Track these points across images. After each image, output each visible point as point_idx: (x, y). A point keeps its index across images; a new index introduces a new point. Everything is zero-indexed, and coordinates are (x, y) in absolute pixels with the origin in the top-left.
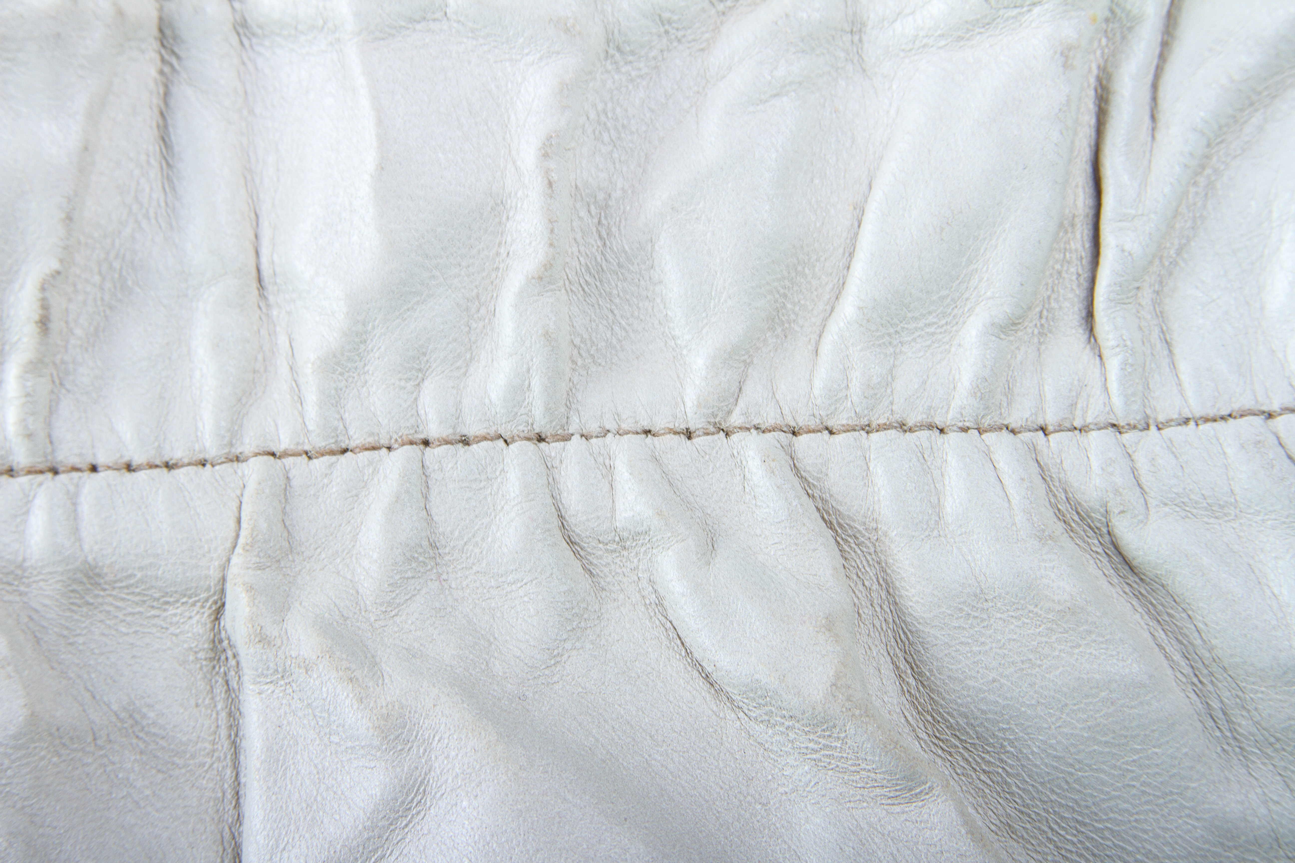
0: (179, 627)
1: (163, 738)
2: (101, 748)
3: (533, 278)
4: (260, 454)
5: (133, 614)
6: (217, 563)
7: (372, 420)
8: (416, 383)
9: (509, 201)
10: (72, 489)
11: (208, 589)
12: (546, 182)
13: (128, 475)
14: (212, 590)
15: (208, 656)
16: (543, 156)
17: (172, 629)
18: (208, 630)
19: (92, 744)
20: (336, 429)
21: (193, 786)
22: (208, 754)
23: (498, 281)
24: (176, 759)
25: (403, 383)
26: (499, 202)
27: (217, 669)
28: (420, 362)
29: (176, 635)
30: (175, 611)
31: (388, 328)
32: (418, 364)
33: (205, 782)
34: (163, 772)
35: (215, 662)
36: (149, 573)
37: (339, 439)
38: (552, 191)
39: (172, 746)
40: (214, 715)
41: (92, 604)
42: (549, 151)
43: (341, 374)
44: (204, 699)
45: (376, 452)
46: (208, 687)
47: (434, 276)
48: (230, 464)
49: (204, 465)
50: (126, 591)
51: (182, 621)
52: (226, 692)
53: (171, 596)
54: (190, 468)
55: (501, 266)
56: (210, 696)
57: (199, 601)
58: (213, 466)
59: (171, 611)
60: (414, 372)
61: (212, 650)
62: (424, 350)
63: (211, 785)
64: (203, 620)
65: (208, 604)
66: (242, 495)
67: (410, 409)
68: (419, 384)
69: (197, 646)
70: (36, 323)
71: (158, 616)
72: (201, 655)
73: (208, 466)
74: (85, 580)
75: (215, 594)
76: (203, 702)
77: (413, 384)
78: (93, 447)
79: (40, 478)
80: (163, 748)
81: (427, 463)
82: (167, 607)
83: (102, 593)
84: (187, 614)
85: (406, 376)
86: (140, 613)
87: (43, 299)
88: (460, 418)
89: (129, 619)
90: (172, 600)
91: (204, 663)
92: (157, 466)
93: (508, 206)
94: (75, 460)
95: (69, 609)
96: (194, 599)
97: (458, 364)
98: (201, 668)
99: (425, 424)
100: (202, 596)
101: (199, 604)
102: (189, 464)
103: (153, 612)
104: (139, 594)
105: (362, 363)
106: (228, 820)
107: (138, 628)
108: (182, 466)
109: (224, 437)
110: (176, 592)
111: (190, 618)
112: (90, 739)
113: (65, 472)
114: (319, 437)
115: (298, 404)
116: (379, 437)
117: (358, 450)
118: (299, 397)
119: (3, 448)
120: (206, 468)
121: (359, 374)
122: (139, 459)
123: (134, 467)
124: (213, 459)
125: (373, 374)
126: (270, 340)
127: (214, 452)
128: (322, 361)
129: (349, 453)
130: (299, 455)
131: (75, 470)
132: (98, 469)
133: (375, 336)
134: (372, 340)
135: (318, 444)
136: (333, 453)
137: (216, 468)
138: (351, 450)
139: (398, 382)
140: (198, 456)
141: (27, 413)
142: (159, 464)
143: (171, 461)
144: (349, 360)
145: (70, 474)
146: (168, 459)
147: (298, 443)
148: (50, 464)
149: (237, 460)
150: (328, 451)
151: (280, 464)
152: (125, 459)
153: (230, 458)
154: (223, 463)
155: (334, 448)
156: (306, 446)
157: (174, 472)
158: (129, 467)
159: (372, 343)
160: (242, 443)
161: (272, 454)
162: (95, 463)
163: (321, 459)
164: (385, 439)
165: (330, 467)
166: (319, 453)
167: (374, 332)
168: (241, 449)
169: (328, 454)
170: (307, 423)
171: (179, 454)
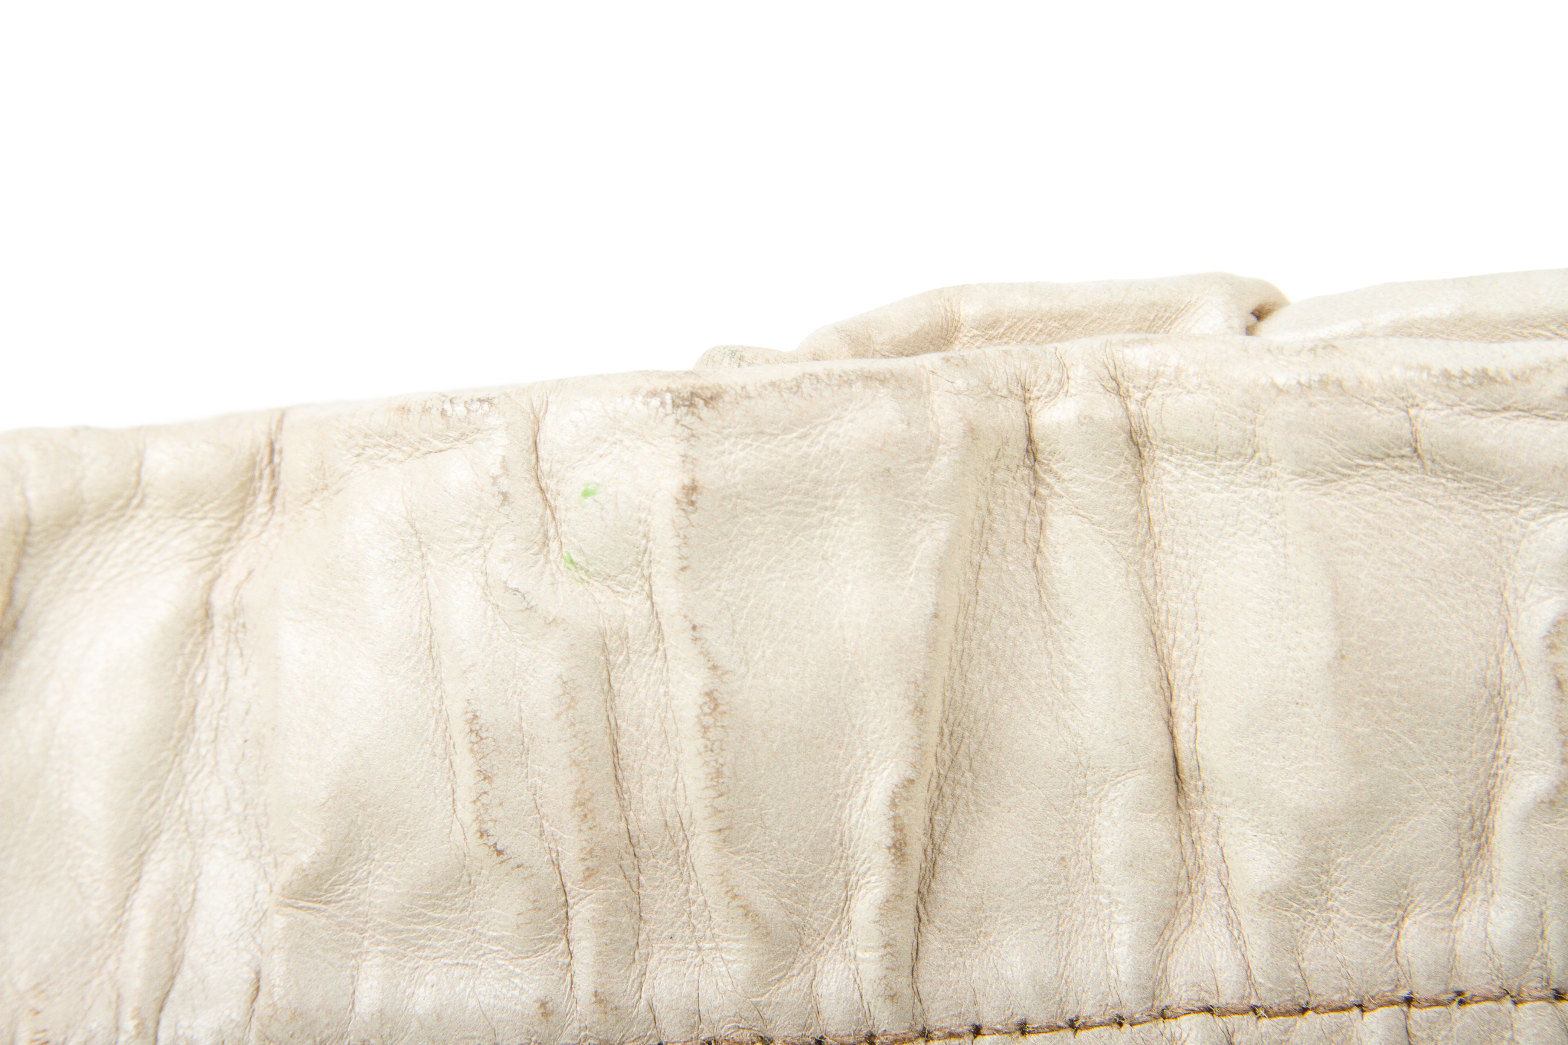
3: (1542, 802)
4: (1193, 1011)
7: (1339, 971)
8: (1394, 923)
9: (1508, 693)
12: (1554, 681)
13: (1021, 1038)
16: (1549, 647)
20: (1293, 982)
23: (1496, 790)
25: (1376, 925)
26: (1496, 693)
28: (1399, 896)
31: (1356, 856)
32: (1396, 900)
37: (1297, 995)
38: (1563, 692)
42: (1557, 641)
43: (1298, 911)
45: (1346, 1013)
47: (1414, 788)
48: (1155, 1022)
49: (1121, 1025)
54: (1101, 1029)
55: (1501, 772)
58: (1132, 1025)
60: (1391, 909)
62: (1404, 882)
67: (1387, 958)
68: (1397, 925)
70: (890, 849)
73: (1126, 1026)
77: (1390, 924)
78: (976, 1004)
81: (1413, 1030)
85: (1381, 915)
87: (896, 818)
88: (1454, 971)
92: (1060, 1028)
93: (1507, 699)
94: (951, 1023)
97: (1448, 897)
99: (1408, 976)
102: (1101, 1024)
105: (1324, 897)
108: (1094, 1025)
109: (1145, 988)
113: (939, 1039)
114: (1271, 990)
115: (1240, 942)
116: (1349, 994)
117: (1321, 1009)
118: (1240, 932)
119: (859, 1010)
120: (1123, 1029)
121: (1319, 911)
122: (1037, 1018)
123: (1030, 1027)
124: (1132, 1016)
125: (1338, 911)
126: (1194, 850)
127: (1132, 1006)
128: (1272, 896)
129: (1310, 1013)
130: (1246, 1012)
131: (951, 1035)
132: (982, 1031)
133: (1339, 865)
134: (1336, 870)
135: (1269, 999)
136: (1289, 1013)
137: (1136, 1028)
138: (1313, 1009)
139: (1371, 924)
140: (1112, 1013)
141: (887, 968)
142: (1062, 1024)
143: (1077, 1019)
144: (1307, 894)
145: (947, 1041)
146: (1073, 1017)
147: (1243, 997)
148: (919, 1028)
149: (1163, 1016)
150: (1283, 1010)
151: (1221, 1024)
152: (1017, 1019)
153: (1154, 1014)
154: (1145, 1022)
155: (1290, 1006)
156: (1254, 1002)
157: (1082, 1034)
158: (1023, 1029)
159: (1336, 874)
160: (1169, 993)
161: (1209, 1010)
162: (977, 1024)
163: (1275, 1019)
164: (1356, 996)
165: (1286, 1031)
166: (1271, 1012)
167: (1339, 861)
168: (1167, 1002)
169: (1283, 1014)
170: (1254, 972)
171: (1088, 1009)
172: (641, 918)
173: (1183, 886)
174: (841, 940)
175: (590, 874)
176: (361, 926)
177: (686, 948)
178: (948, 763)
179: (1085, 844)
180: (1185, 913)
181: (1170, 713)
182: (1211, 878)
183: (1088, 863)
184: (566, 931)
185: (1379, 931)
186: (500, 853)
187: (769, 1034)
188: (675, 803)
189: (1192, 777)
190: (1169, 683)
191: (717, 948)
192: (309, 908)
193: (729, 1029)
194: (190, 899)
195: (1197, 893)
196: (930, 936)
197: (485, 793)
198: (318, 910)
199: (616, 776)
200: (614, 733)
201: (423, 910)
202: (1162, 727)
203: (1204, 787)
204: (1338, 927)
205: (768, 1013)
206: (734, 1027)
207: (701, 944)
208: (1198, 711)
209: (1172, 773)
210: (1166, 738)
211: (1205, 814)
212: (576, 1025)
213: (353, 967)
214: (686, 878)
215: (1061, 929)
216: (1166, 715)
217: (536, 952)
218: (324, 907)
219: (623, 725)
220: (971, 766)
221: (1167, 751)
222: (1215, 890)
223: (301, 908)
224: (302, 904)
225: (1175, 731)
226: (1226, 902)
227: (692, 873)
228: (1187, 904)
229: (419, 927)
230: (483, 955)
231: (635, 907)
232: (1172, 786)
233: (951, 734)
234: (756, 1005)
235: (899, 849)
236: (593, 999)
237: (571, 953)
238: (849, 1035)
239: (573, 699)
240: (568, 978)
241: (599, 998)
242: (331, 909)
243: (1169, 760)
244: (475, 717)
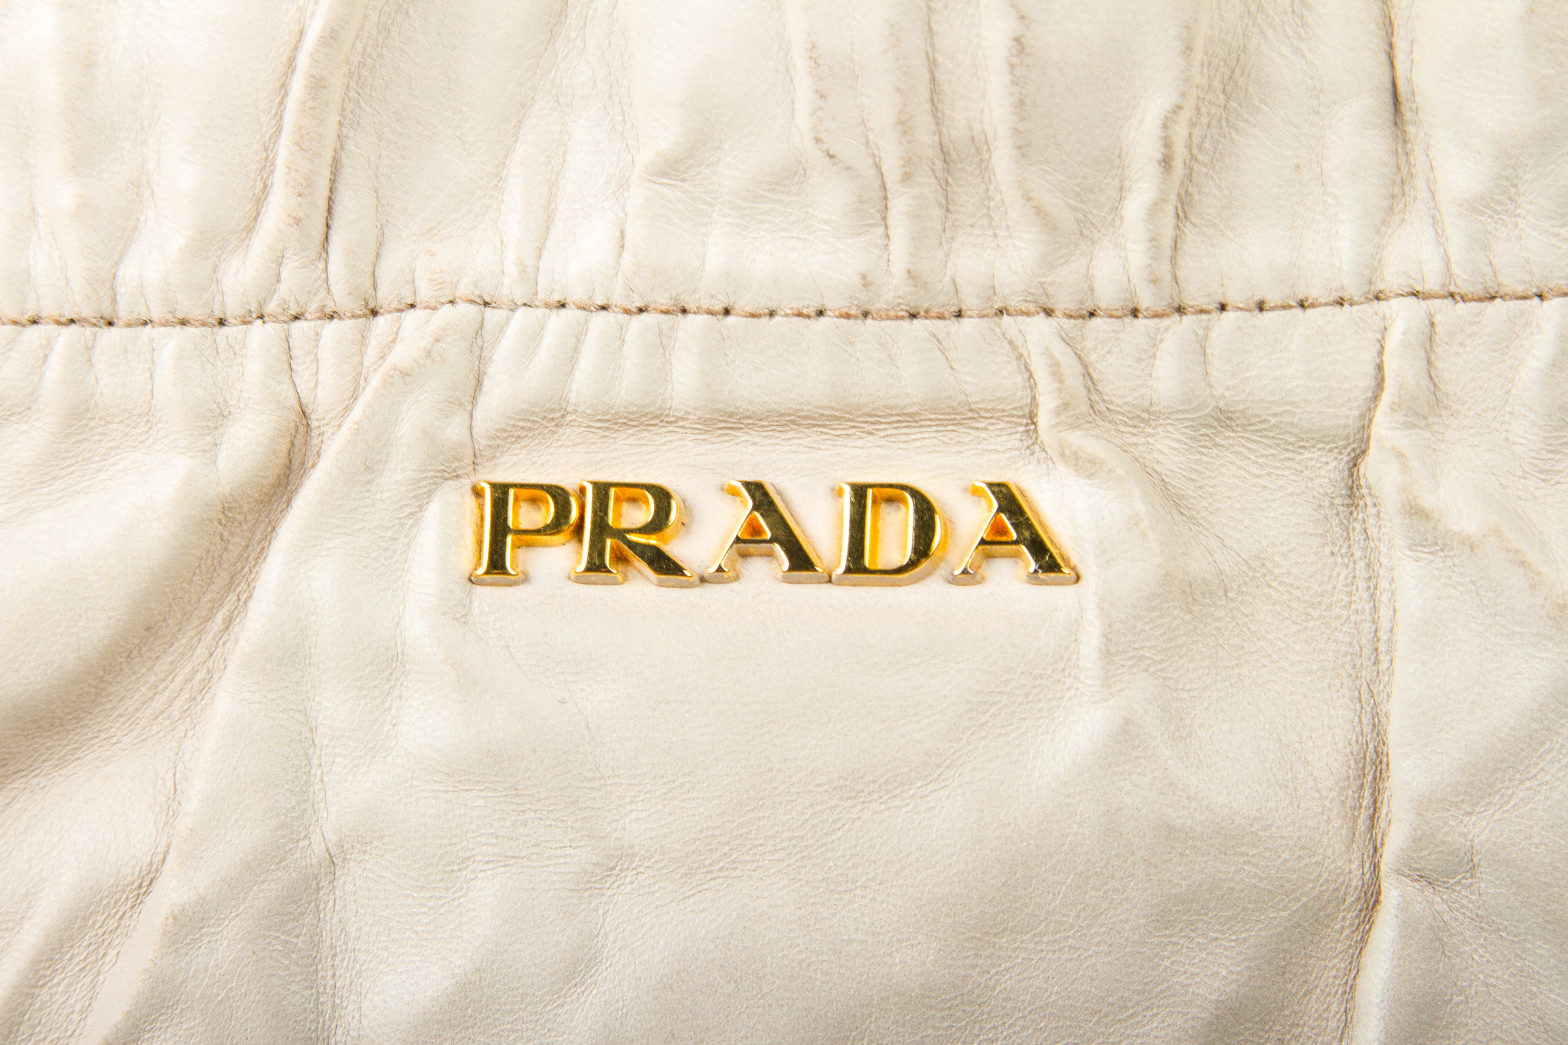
0: (1315, 471)
1: (1298, 588)
2: (1233, 600)
4: (1402, 295)
5: (1266, 456)
6: (1357, 413)
7: (1524, 267)
10: (1201, 332)
11: (1347, 437)
13: (1259, 315)
14: (1352, 439)
15: (1346, 502)
17: (1307, 473)
18: (1346, 477)
19: (1224, 598)
20: (1485, 274)
21: (1329, 639)
22: (1345, 606)
24: (1310, 610)
25: (1556, 230)
27: (1355, 515)
29: (1312, 479)
30: (1310, 455)
31: (1540, 173)
33: (1341, 635)
34: (1297, 623)
35: (1353, 509)
36: (1284, 420)
37: (1488, 285)
39: (1307, 598)
40: (1351, 565)
41: (1223, 446)
43: (1491, 217)
44: (1341, 547)
45: (1528, 301)
46: (1345, 534)
48: (1370, 303)
49: (1342, 305)
50: (1259, 434)
51: (1318, 465)
52: (1365, 540)
53: (1307, 441)
54: (1326, 308)
56: (1347, 544)
57: (1337, 448)
58: (1351, 305)
59: (1307, 455)
61: (1350, 496)
63: (1347, 639)
64: (1341, 466)
65: (1347, 451)
66: (1383, 338)
69: (1333, 493)
70: (1159, 162)
71: (1293, 459)
72: (1337, 501)
73: (1346, 306)
74: (1215, 424)
75: (1354, 442)
76: (1339, 550)
78: (1223, 285)
79: (1166, 322)
80: (1298, 599)
82: (1303, 451)
83: (1233, 435)
84: (1324, 459)
86: (1273, 455)
87: (1166, 138)
89: (1260, 460)
90: (1308, 445)
91: (1341, 509)
92: (1291, 307)
94: (1202, 301)
95: (1198, 452)
96: (1331, 446)
98: (1337, 514)
100: (1340, 443)
101: (1336, 451)
102: (1326, 304)
103: (1288, 455)
104: (1273, 438)
105: (1513, 206)
106: (1366, 677)
107: (1271, 470)
108: (1320, 305)
109: (1363, 275)
110: (1313, 438)
111: (1327, 463)
112: (1221, 593)
113: (1192, 313)
114: (1466, 280)
115: (1443, 240)
116: (1531, 286)
117: (1508, 297)
118: (1443, 231)
119: (1127, 290)
120: (1344, 309)
121: (1509, 217)
122: (1273, 298)
123: (1266, 306)
124: (1351, 299)
125: (1524, 218)
126: (1408, 162)
127: (1352, 290)
128: (1469, 204)
129: (1498, 300)
130: (1444, 297)
131: (1202, 311)
132: (1227, 308)
133: (1526, 181)
134: (1523, 184)
135: (1464, 288)
136: (1480, 300)
137: (1355, 308)
138: (1501, 297)
139: (1551, 229)
140: (1335, 296)
141: (1152, 258)
142: (1293, 303)
143: (1307, 300)
144: (1499, 203)
145: (1199, 316)
146: (1303, 298)
147: (1444, 285)
148: (1176, 305)
149: (1378, 298)
150: (1476, 298)
151: (1425, 307)
152: (1257, 298)
153: (1370, 296)
154: (1361, 303)
155: (1482, 294)
156: (1452, 289)
157: (1310, 312)
158: (1261, 307)
159: (1524, 188)
160: (1382, 280)
161: (1415, 294)
162: (1224, 302)
163: (1468, 304)
164: (1538, 288)
165: (1479, 314)
166: (1466, 298)
167: (1526, 177)
168: (1381, 287)
169: (1475, 300)
170: (1453, 265)
171: (1315, 292)
172: (948, 210)
173: (1397, 191)
174: (1114, 232)
175: (907, 178)
176: (712, 201)
177: (984, 234)
178: (1206, 88)
179: (1317, 154)
180: (1398, 212)
181: (1391, 46)
182: (1420, 183)
183: (1319, 171)
184: (884, 219)
185: (1558, 235)
186: (831, 157)
187: (1051, 306)
188: (981, 122)
189: (1408, 101)
190: (1391, 21)
191: (1010, 236)
192: (668, 184)
193: (1019, 302)
194: (561, 161)
195: (1409, 196)
196: (1186, 230)
197: (821, 108)
198: (675, 186)
199: (932, 100)
200: (932, 64)
201: (765, 193)
202: (1383, 58)
203: (1417, 109)
204: (1524, 231)
205: (1051, 290)
206: (1022, 300)
207: (997, 232)
208: (1414, 46)
209: (1391, 97)
210: (1386, 68)
211: (1418, 131)
212: (891, 294)
213: (704, 234)
214: (986, 180)
215: (1295, 225)
216: (1387, 48)
217: (859, 234)
218: (681, 184)
219: (940, 59)
220: (1224, 90)
221: (1387, 78)
222: (1423, 195)
223: (661, 184)
224: (662, 180)
225: (1395, 62)
226: (1433, 205)
227: (992, 177)
228: (1401, 205)
229: (760, 206)
230: (814, 232)
231: (943, 201)
232: (1390, 107)
233: (1210, 64)
234: (1042, 284)
235: (1166, 162)
236: (907, 275)
237: (888, 236)
238: (1117, 310)
239: (898, 39)
240: (886, 257)
241: (911, 275)
242: (686, 186)
243: (1388, 85)
244: (814, 47)
